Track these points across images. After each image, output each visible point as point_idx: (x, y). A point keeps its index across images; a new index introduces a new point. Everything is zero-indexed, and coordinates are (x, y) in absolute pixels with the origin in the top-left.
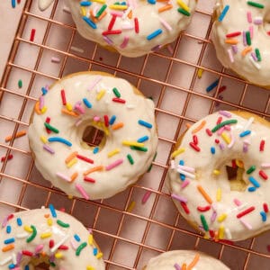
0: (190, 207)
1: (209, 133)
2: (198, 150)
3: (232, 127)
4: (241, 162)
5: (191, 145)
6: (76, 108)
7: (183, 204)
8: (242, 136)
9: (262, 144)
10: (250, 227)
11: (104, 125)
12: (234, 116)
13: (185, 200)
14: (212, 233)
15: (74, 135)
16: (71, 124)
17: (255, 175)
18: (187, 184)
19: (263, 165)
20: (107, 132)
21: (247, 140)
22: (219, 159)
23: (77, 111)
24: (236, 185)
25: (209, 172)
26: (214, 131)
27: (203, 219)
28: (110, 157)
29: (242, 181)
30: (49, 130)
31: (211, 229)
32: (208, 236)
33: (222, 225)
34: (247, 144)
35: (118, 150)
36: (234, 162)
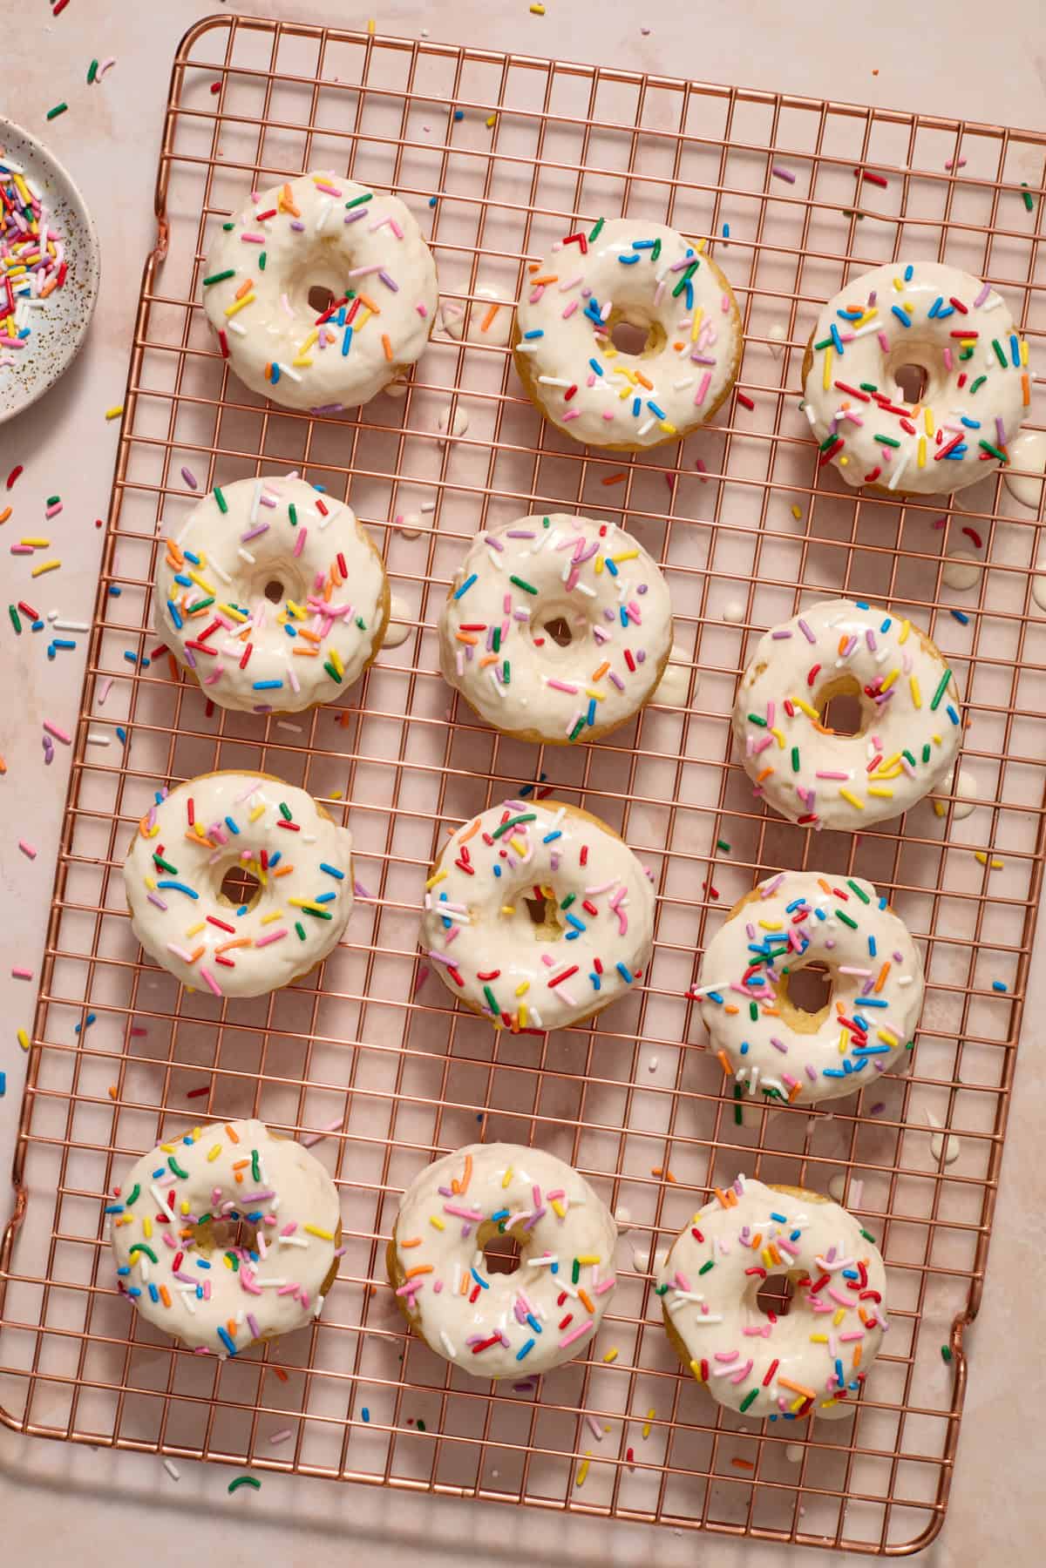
0: (462, 974)
1: (488, 841)
2: (470, 872)
3: (528, 827)
4: (549, 889)
5: (457, 863)
6: (212, 833)
7: (452, 970)
8: (547, 841)
9: (584, 852)
10: (573, 1002)
11: (259, 866)
12: (531, 808)
13: (454, 964)
14: (506, 1019)
15: (204, 881)
16: (199, 861)
17: (576, 910)
18: (456, 934)
19: (590, 890)
20: (264, 881)
21: (556, 847)
22: (511, 886)
23: (214, 838)
24: (545, 930)
25: (494, 910)
26: (497, 836)
27: (487, 993)
28: (264, 923)
29: (555, 924)
30: (160, 867)
31: (505, 1010)
32: (500, 1025)
33: (524, 1002)
34: (556, 855)
35: (280, 912)
36: (537, 889)
